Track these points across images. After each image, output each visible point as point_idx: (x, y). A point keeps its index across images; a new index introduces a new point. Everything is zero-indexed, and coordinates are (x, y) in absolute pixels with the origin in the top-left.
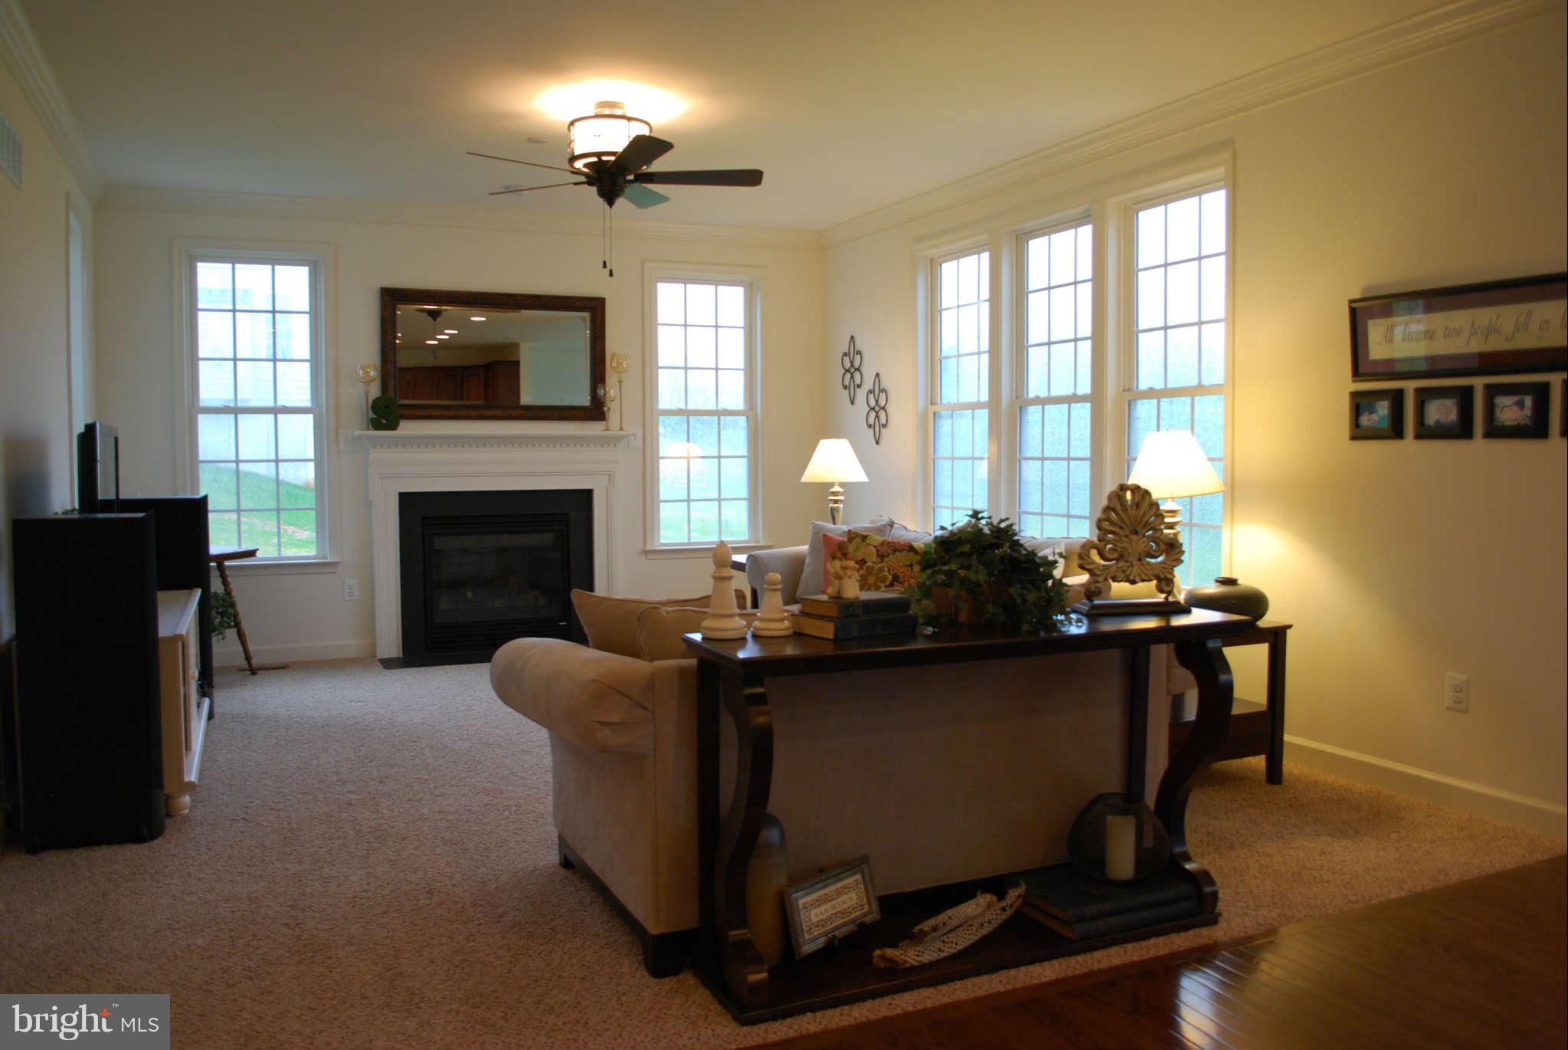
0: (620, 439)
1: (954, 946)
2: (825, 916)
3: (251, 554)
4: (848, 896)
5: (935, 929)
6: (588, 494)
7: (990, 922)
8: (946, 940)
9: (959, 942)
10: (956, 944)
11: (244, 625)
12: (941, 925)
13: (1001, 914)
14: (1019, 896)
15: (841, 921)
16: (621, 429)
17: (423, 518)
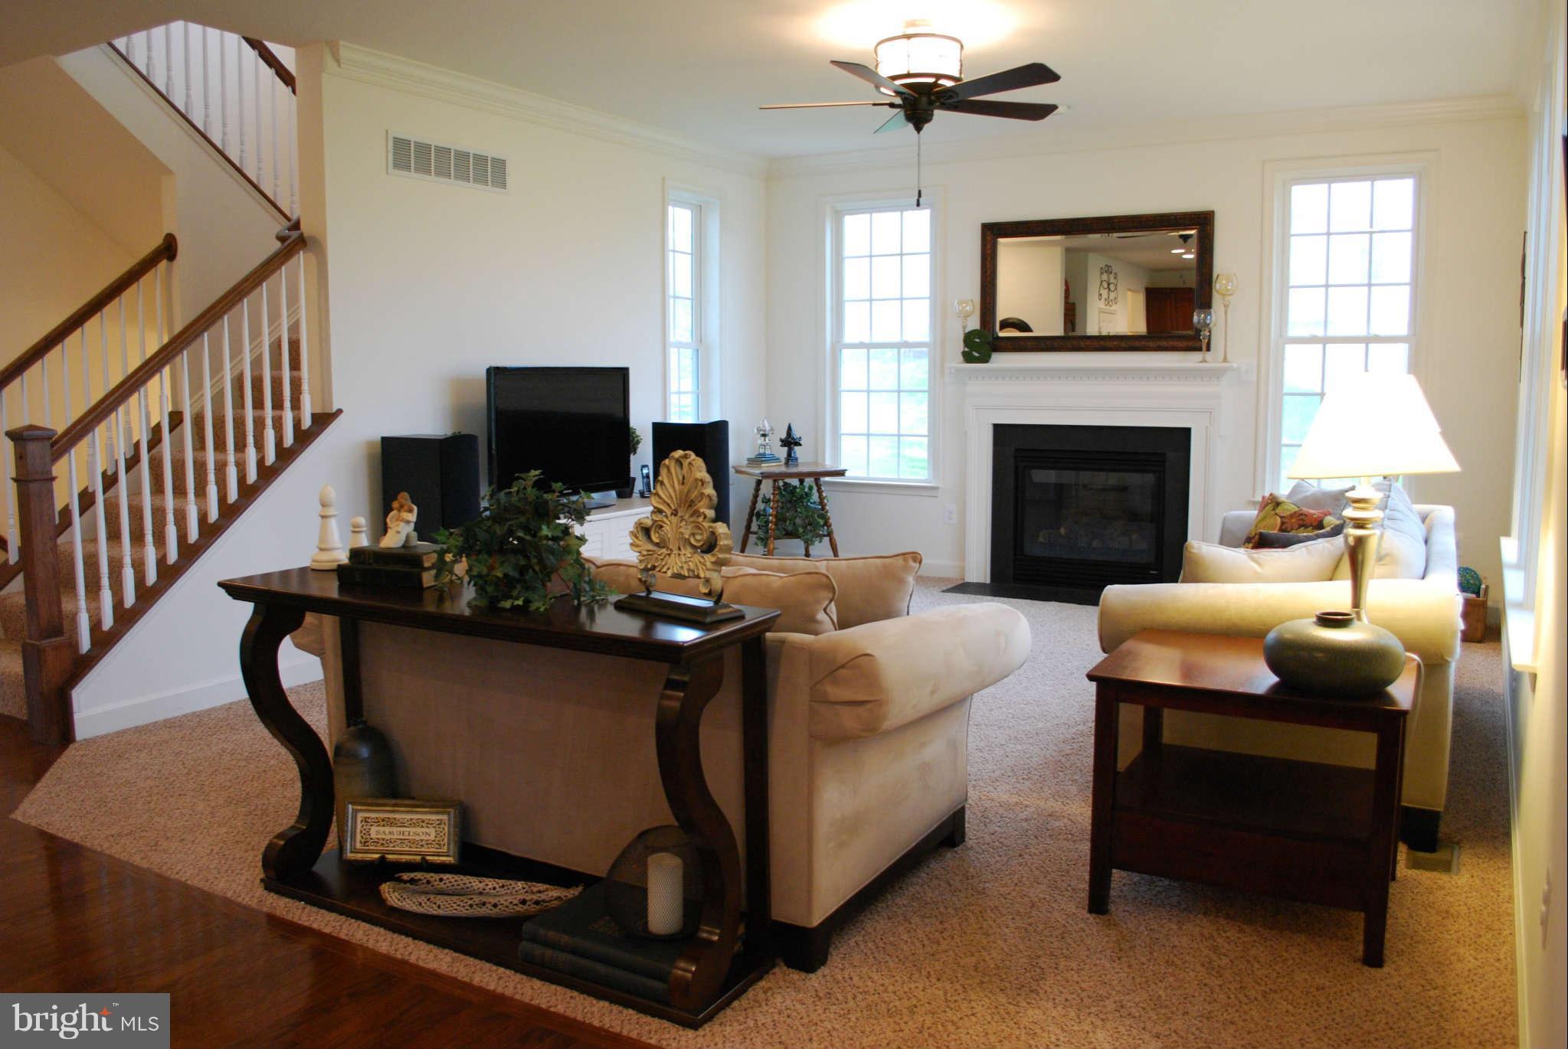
0: (1224, 371)
1: (436, 908)
2: (388, 837)
3: (841, 473)
4: (425, 830)
5: (412, 881)
6: (1186, 433)
7: (495, 906)
8: (432, 899)
9: (442, 907)
10: (439, 907)
11: (836, 535)
12: (425, 881)
13: (516, 905)
14: (559, 898)
15: (407, 849)
16: (1225, 360)
17: (1017, 450)
